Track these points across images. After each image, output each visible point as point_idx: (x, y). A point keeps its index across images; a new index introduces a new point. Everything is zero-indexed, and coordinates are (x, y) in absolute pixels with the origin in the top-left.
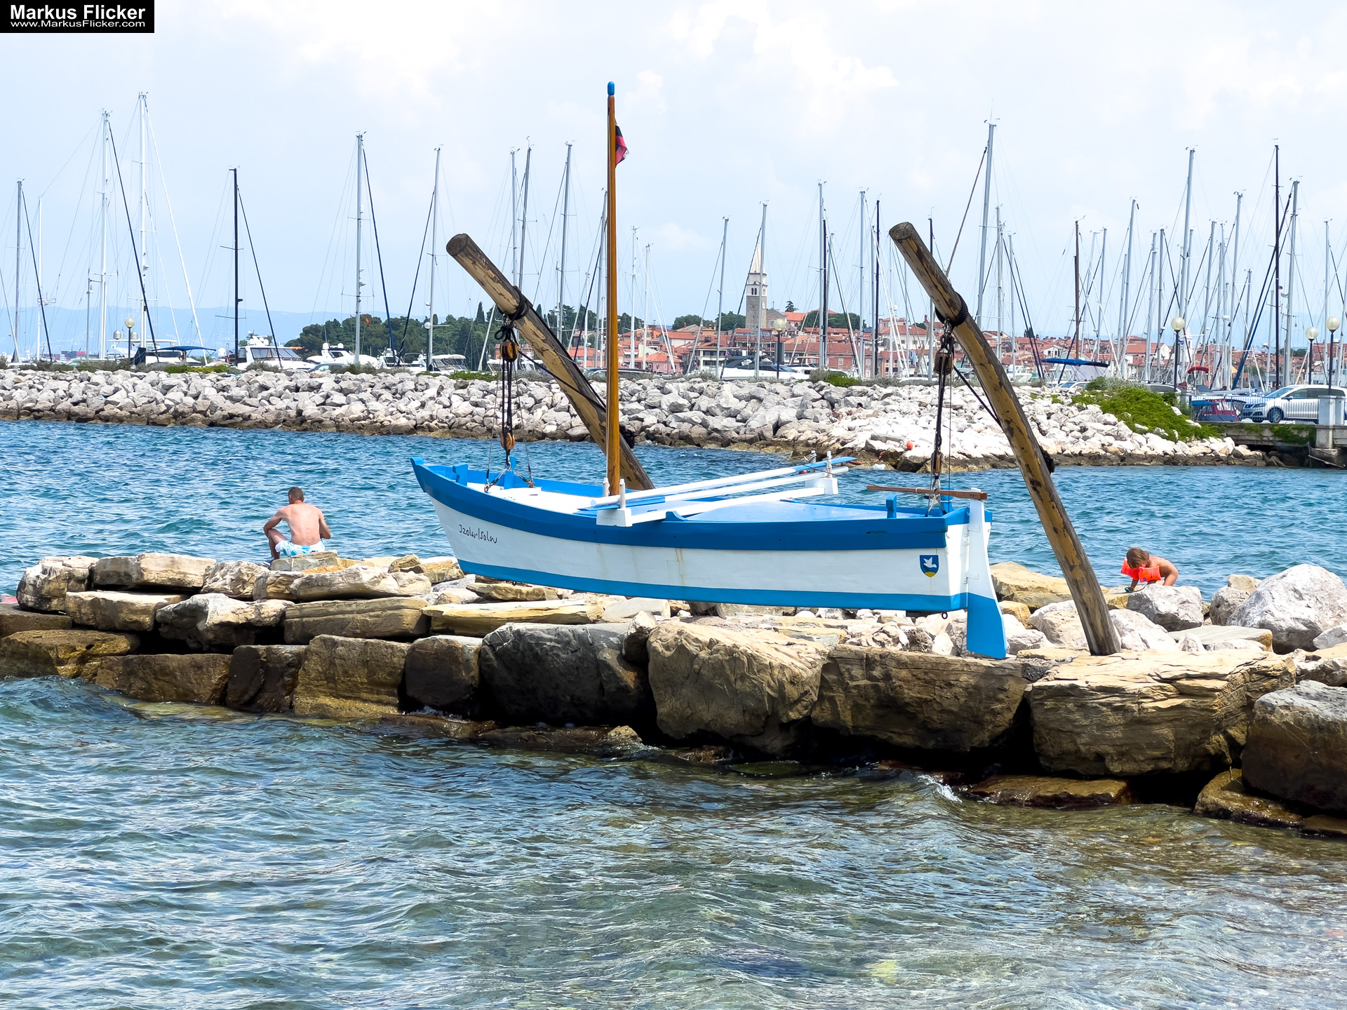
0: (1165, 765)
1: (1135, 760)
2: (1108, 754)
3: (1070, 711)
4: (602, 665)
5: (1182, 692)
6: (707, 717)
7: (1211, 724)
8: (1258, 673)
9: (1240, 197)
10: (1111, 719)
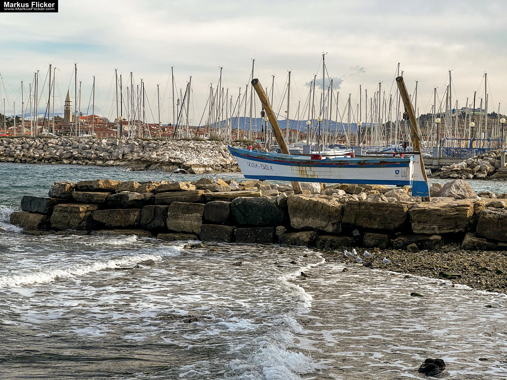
4: (273, 208)
5: (457, 210)
7: (465, 219)
8: (477, 205)
9: (274, 77)
10: (437, 218)
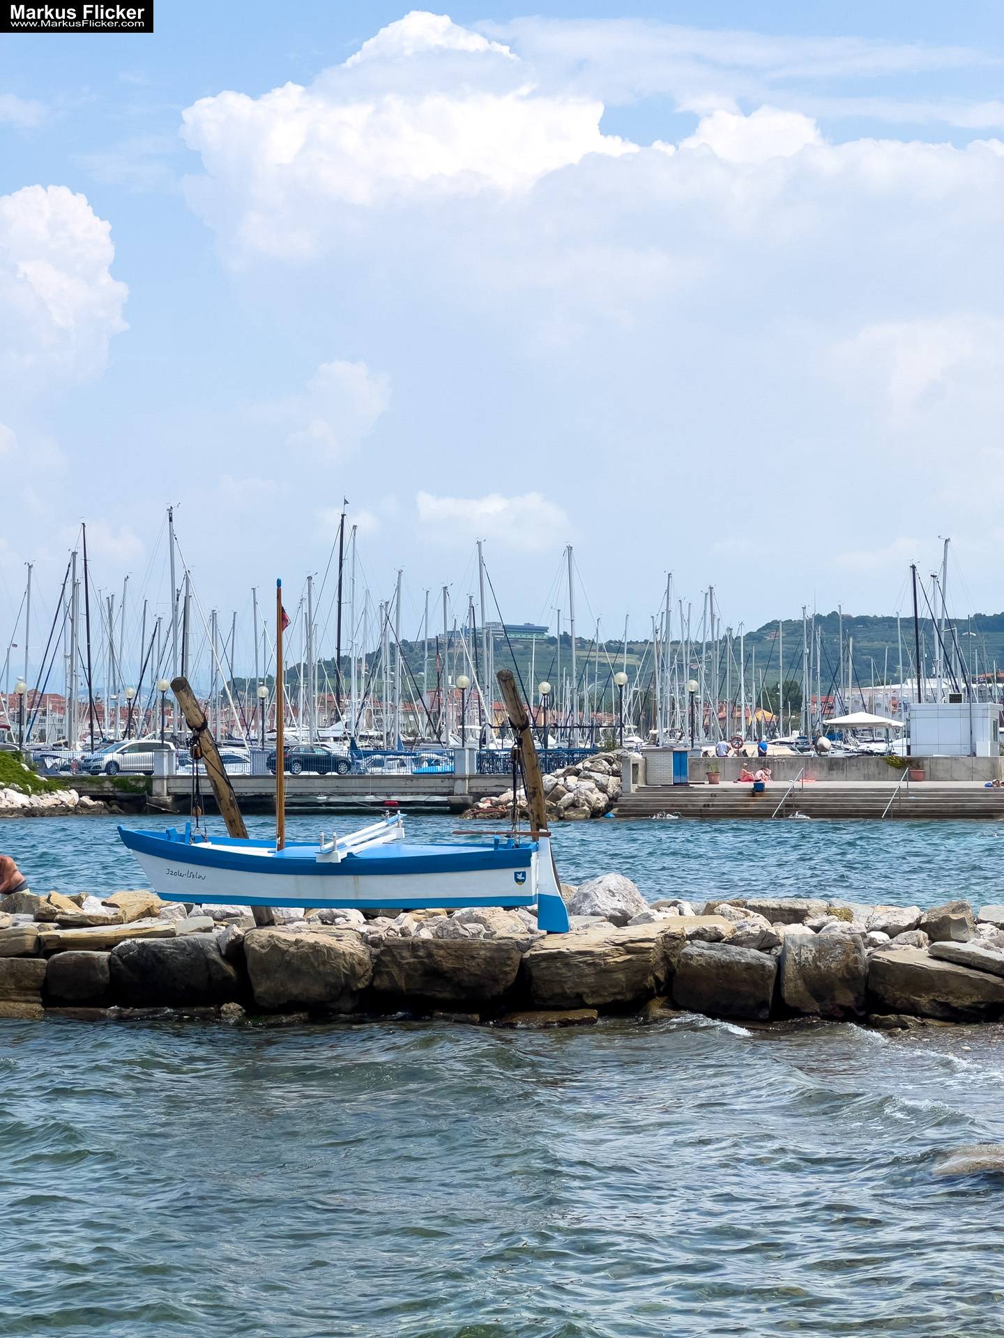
0: (619, 997)
1: (602, 996)
2: (585, 993)
3: (558, 968)
4: (209, 963)
5: (629, 951)
6: (295, 991)
7: (646, 970)
8: (669, 937)
9: (30, 567)
10: (587, 971)
